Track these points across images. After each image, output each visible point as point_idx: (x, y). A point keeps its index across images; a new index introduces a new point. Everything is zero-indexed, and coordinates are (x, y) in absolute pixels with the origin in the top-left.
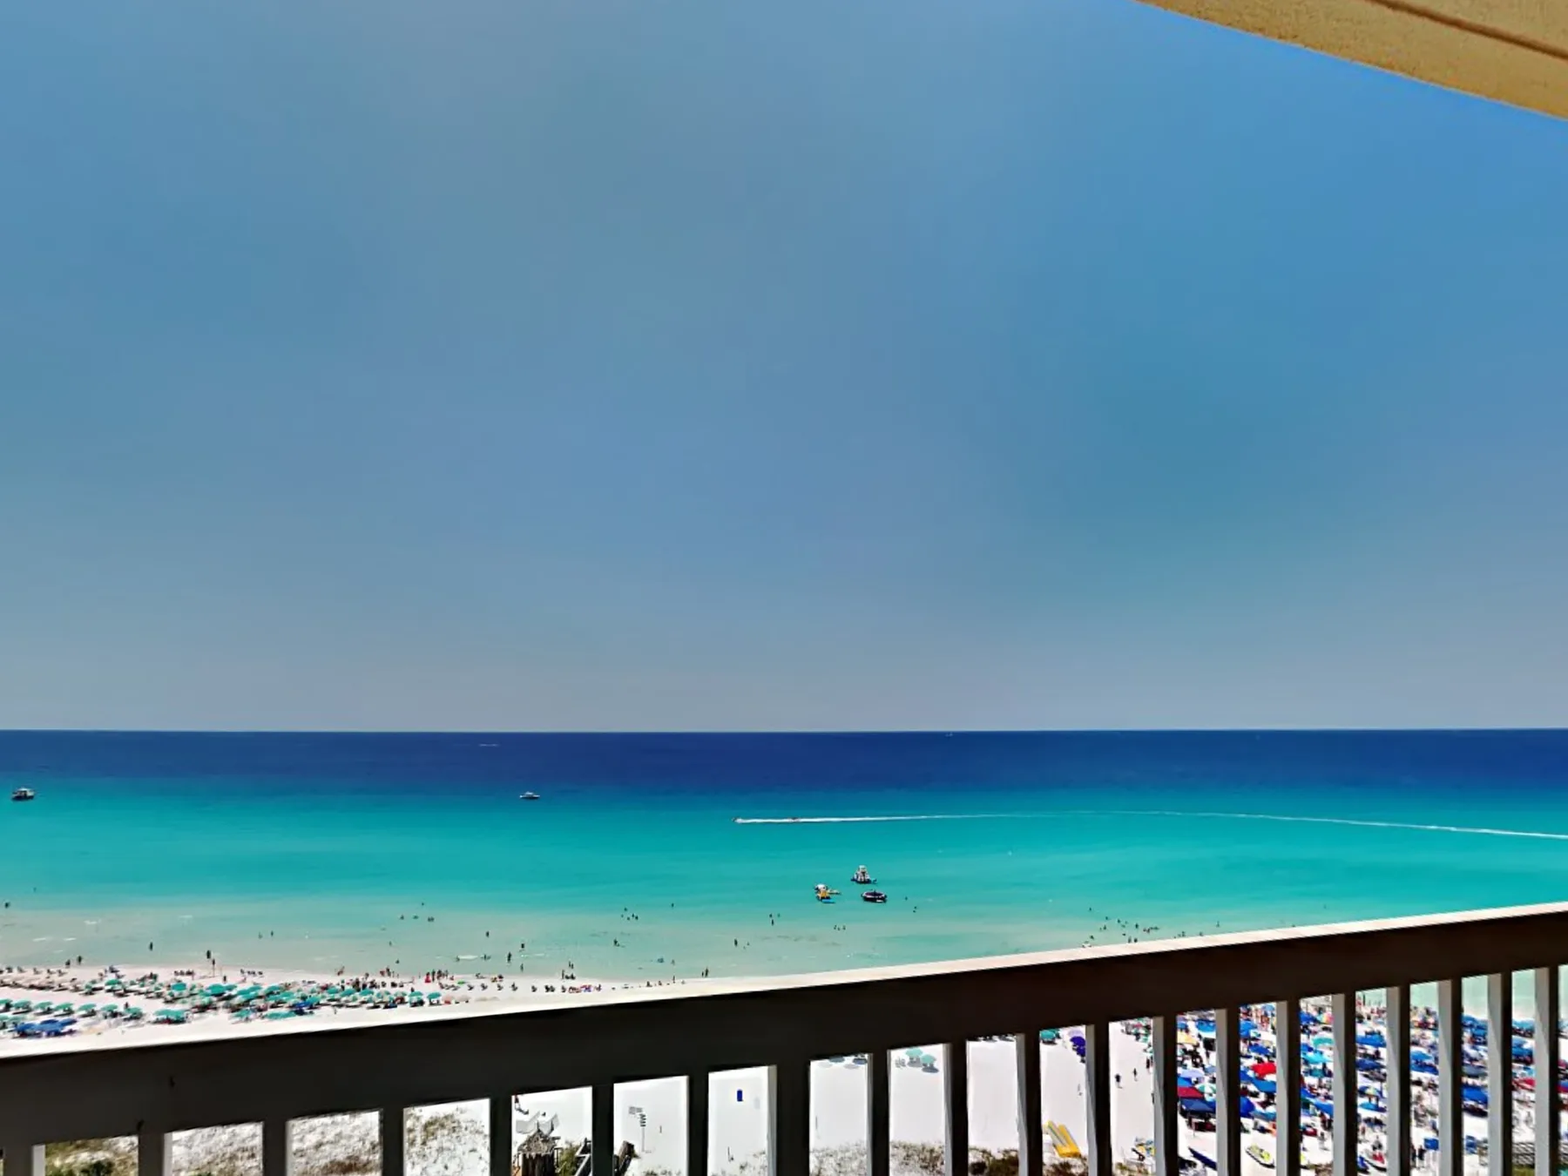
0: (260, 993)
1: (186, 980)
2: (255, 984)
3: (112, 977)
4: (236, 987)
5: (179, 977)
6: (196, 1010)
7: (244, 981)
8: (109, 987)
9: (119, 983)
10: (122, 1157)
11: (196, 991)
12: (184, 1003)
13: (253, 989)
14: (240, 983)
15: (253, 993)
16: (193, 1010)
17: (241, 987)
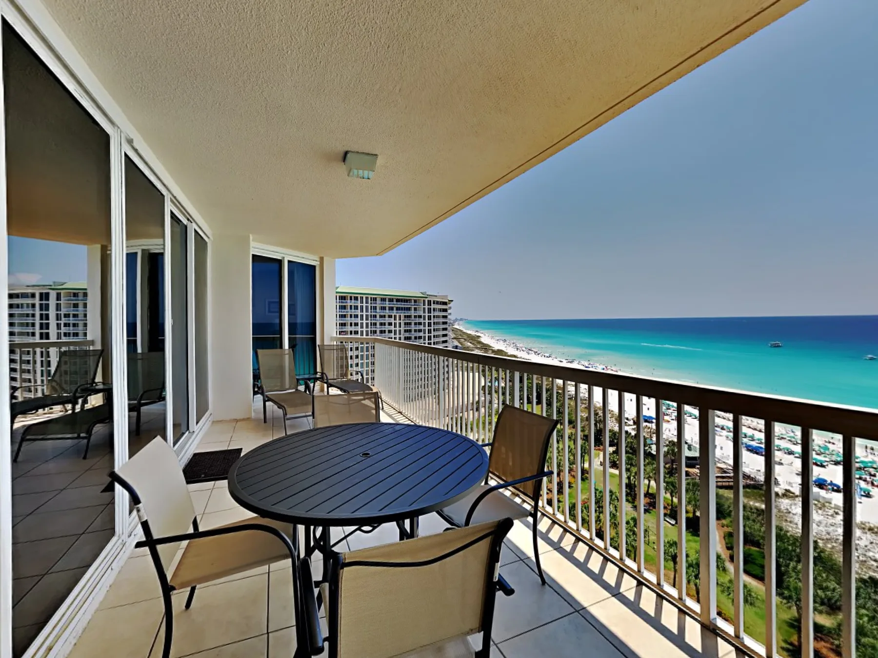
0: (875, 466)
1: (830, 446)
2: (873, 460)
3: (792, 434)
4: (859, 458)
5: (827, 444)
6: (833, 463)
7: (867, 456)
8: (789, 438)
9: (794, 438)
10: (782, 514)
11: (834, 453)
12: (825, 457)
13: (870, 462)
14: (864, 457)
15: (869, 464)
16: (832, 463)
17: (863, 459)
